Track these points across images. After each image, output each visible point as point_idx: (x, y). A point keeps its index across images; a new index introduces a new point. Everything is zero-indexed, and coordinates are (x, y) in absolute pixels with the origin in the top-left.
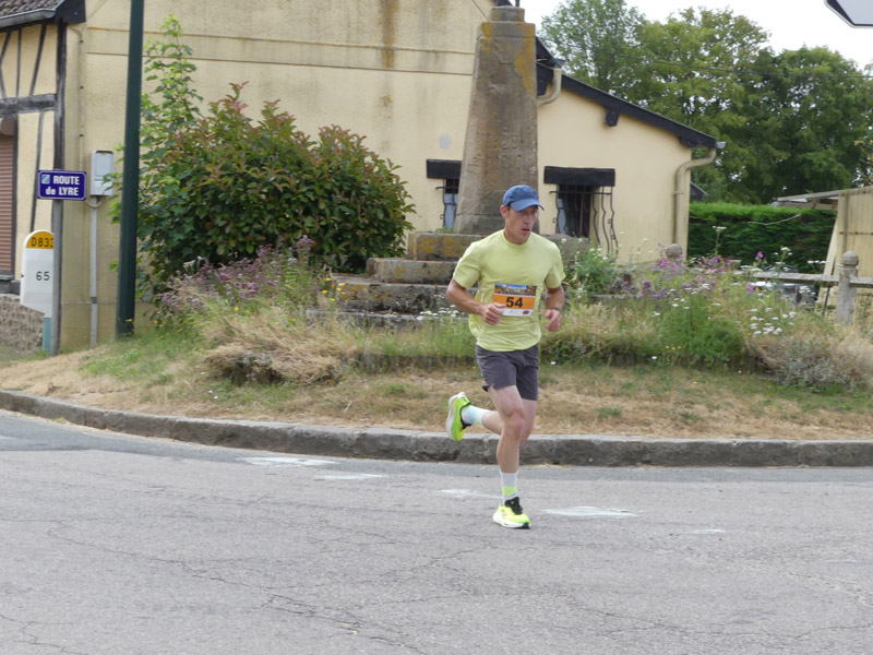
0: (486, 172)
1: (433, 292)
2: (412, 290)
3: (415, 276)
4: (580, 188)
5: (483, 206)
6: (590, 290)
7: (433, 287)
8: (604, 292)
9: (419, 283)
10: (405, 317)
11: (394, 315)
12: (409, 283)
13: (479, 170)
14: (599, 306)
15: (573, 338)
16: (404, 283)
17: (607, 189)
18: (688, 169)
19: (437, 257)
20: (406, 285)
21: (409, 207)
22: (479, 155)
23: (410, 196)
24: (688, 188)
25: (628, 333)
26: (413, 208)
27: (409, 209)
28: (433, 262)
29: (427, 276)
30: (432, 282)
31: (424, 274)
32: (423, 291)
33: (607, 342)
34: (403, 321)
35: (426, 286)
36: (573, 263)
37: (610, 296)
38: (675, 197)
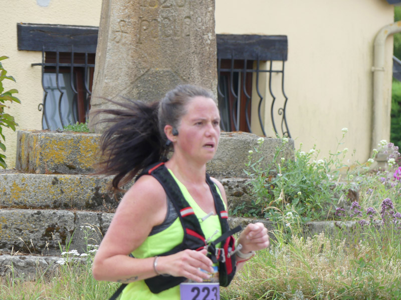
0: (139, 42)
1: (70, 221)
2: (39, 218)
3: (41, 198)
4: (239, 63)
5: (135, 91)
6: (303, 215)
7: (71, 213)
8: (323, 218)
9: (47, 207)
10: (31, 258)
11: (16, 256)
12: (34, 208)
13: (129, 38)
14: (321, 237)
15: (289, 287)
16: (25, 207)
17: (277, 65)
18: (389, 36)
19: (71, 168)
20: (30, 212)
21: (9, 93)
22: (129, 17)
23: (11, 78)
24: (391, 63)
25: (371, 279)
26: (14, 95)
27: (9, 95)
28: (67, 176)
29: (59, 197)
30: (66, 206)
31: (53, 194)
32: (55, 219)
33: (340, 291)
34: (29, 264)
35: (60, 212)
36: (275, 175)
37: (332, 224)
38: (372, 74)
